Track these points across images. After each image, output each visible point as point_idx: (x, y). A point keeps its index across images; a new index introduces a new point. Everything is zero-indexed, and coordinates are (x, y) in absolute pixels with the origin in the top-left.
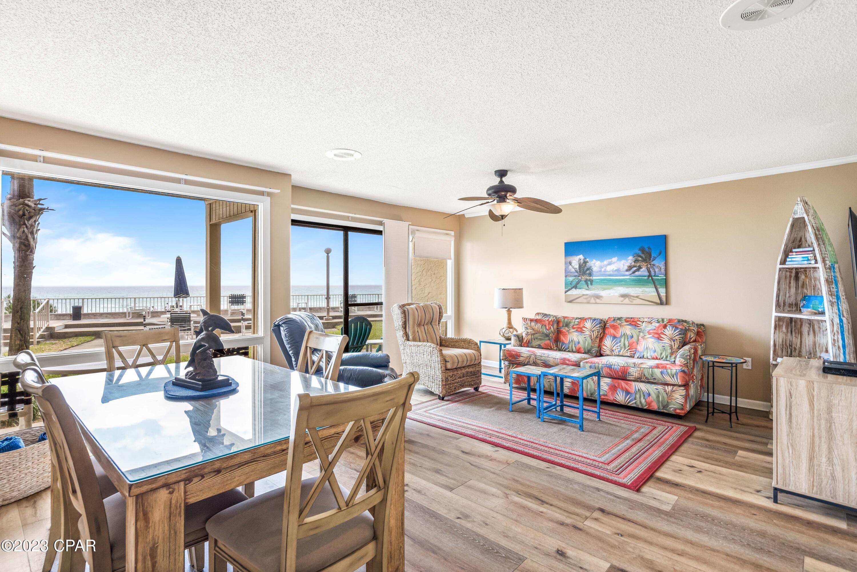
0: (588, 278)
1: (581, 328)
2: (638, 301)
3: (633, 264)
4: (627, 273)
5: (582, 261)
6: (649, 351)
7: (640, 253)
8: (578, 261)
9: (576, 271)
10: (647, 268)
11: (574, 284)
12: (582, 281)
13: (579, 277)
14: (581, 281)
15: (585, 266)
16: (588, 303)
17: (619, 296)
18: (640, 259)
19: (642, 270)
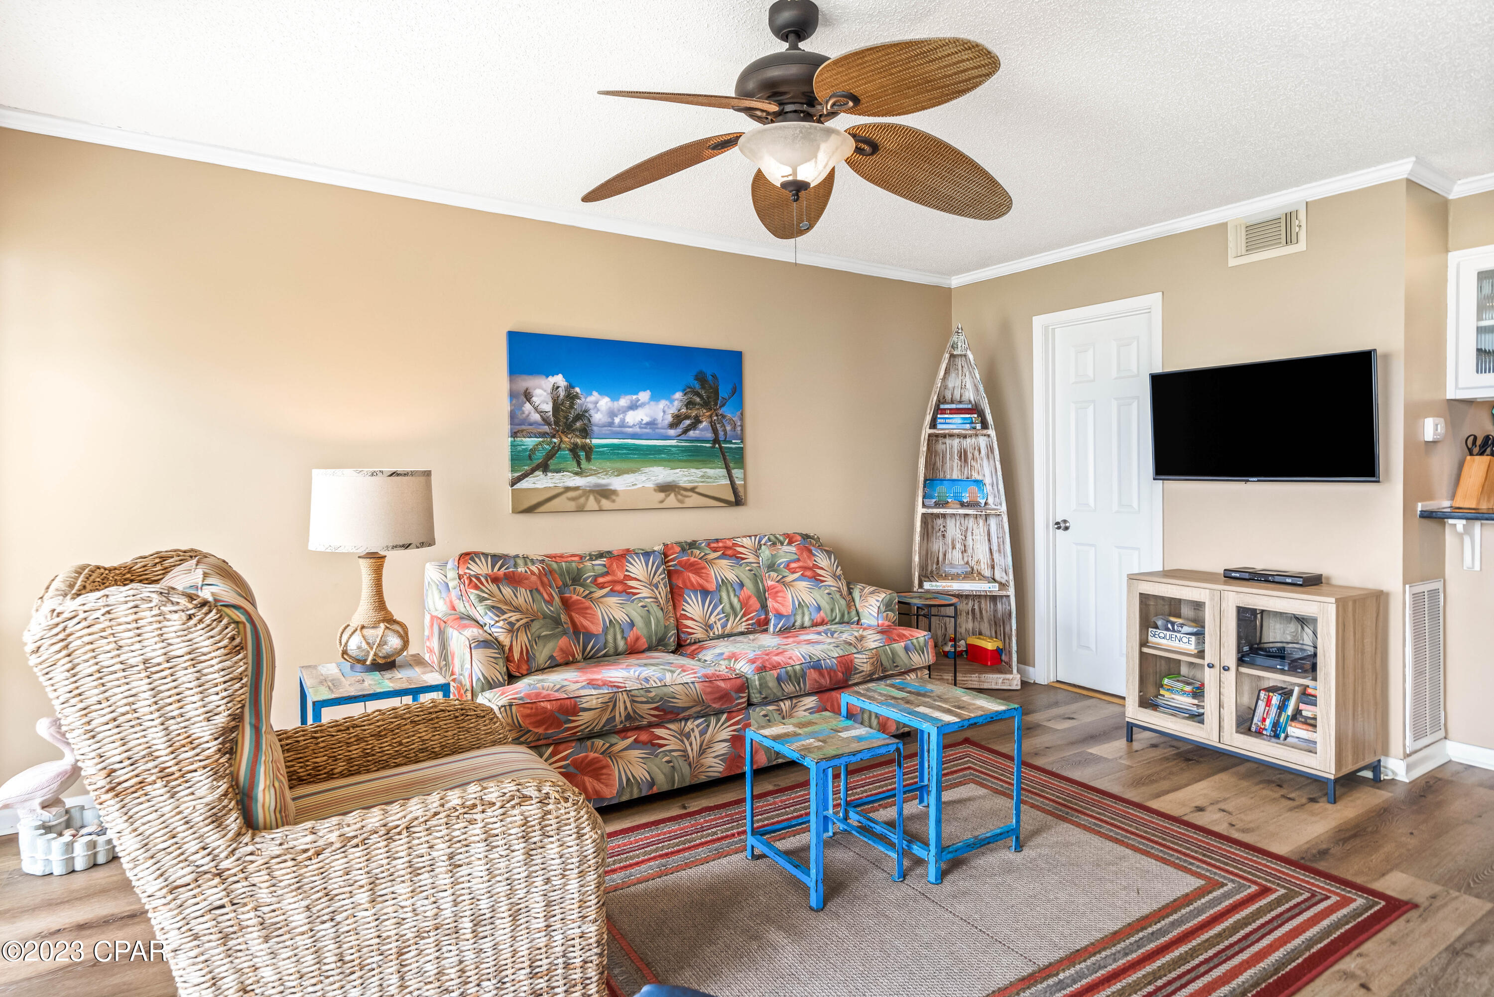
0: (579, 441)
1: (621, 582)
2: (694, 500)
3: (684, 410)
4: (672, 432)
5: (562, 393)
6: (806, 610)
7: (697, 386)
8: (549, 390)
9: (544, 419)
10: (711, 423)
11: (540, 456)
12: (564, 450)
13: (554, 436)
14: (559, 448)
15: (572, 406)
16: (580, 510)
17: (655, 490)
18: (698, 400)
19: (701, 426)
